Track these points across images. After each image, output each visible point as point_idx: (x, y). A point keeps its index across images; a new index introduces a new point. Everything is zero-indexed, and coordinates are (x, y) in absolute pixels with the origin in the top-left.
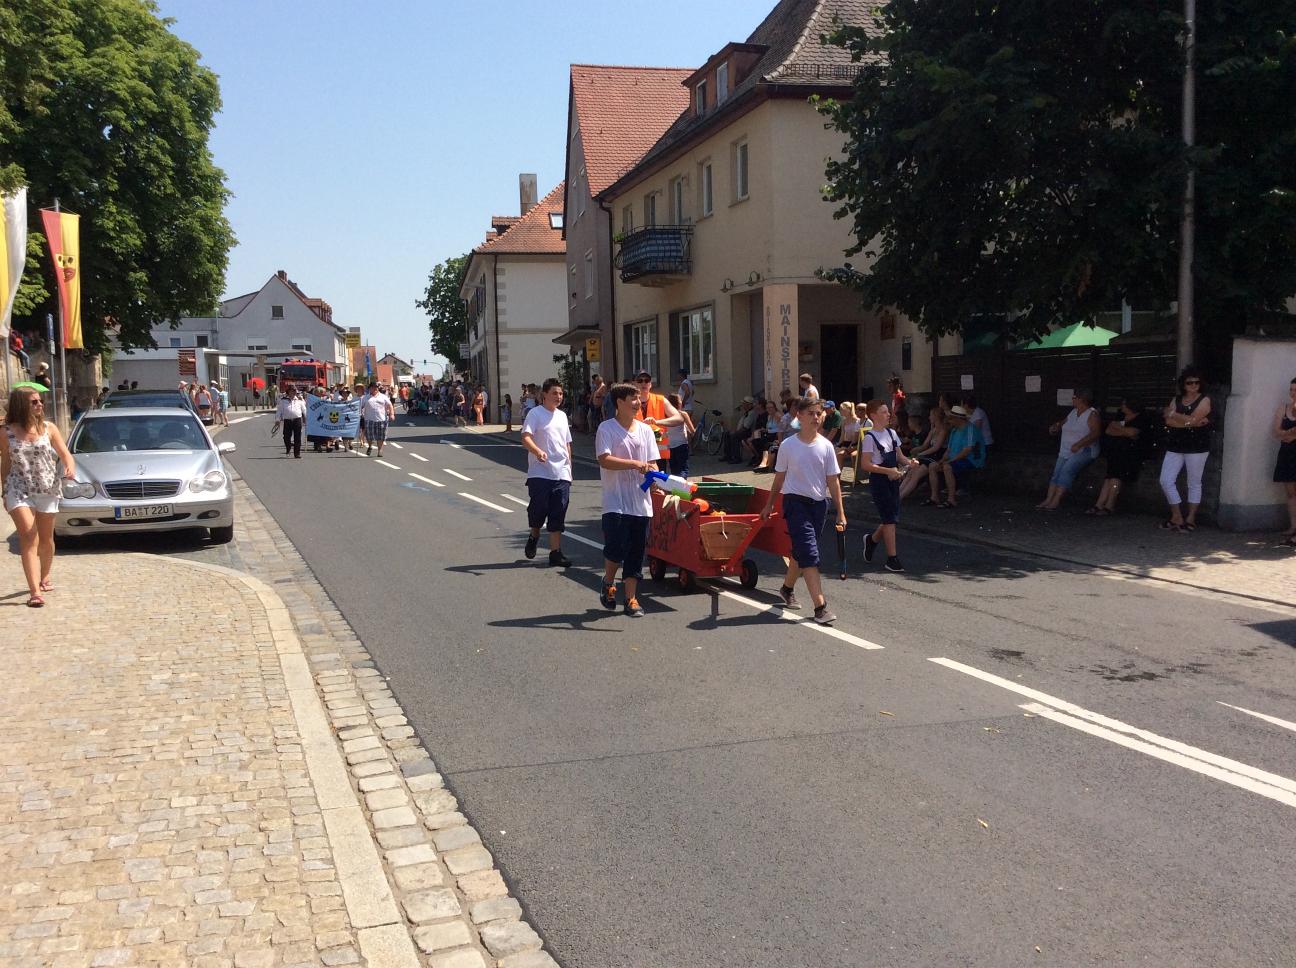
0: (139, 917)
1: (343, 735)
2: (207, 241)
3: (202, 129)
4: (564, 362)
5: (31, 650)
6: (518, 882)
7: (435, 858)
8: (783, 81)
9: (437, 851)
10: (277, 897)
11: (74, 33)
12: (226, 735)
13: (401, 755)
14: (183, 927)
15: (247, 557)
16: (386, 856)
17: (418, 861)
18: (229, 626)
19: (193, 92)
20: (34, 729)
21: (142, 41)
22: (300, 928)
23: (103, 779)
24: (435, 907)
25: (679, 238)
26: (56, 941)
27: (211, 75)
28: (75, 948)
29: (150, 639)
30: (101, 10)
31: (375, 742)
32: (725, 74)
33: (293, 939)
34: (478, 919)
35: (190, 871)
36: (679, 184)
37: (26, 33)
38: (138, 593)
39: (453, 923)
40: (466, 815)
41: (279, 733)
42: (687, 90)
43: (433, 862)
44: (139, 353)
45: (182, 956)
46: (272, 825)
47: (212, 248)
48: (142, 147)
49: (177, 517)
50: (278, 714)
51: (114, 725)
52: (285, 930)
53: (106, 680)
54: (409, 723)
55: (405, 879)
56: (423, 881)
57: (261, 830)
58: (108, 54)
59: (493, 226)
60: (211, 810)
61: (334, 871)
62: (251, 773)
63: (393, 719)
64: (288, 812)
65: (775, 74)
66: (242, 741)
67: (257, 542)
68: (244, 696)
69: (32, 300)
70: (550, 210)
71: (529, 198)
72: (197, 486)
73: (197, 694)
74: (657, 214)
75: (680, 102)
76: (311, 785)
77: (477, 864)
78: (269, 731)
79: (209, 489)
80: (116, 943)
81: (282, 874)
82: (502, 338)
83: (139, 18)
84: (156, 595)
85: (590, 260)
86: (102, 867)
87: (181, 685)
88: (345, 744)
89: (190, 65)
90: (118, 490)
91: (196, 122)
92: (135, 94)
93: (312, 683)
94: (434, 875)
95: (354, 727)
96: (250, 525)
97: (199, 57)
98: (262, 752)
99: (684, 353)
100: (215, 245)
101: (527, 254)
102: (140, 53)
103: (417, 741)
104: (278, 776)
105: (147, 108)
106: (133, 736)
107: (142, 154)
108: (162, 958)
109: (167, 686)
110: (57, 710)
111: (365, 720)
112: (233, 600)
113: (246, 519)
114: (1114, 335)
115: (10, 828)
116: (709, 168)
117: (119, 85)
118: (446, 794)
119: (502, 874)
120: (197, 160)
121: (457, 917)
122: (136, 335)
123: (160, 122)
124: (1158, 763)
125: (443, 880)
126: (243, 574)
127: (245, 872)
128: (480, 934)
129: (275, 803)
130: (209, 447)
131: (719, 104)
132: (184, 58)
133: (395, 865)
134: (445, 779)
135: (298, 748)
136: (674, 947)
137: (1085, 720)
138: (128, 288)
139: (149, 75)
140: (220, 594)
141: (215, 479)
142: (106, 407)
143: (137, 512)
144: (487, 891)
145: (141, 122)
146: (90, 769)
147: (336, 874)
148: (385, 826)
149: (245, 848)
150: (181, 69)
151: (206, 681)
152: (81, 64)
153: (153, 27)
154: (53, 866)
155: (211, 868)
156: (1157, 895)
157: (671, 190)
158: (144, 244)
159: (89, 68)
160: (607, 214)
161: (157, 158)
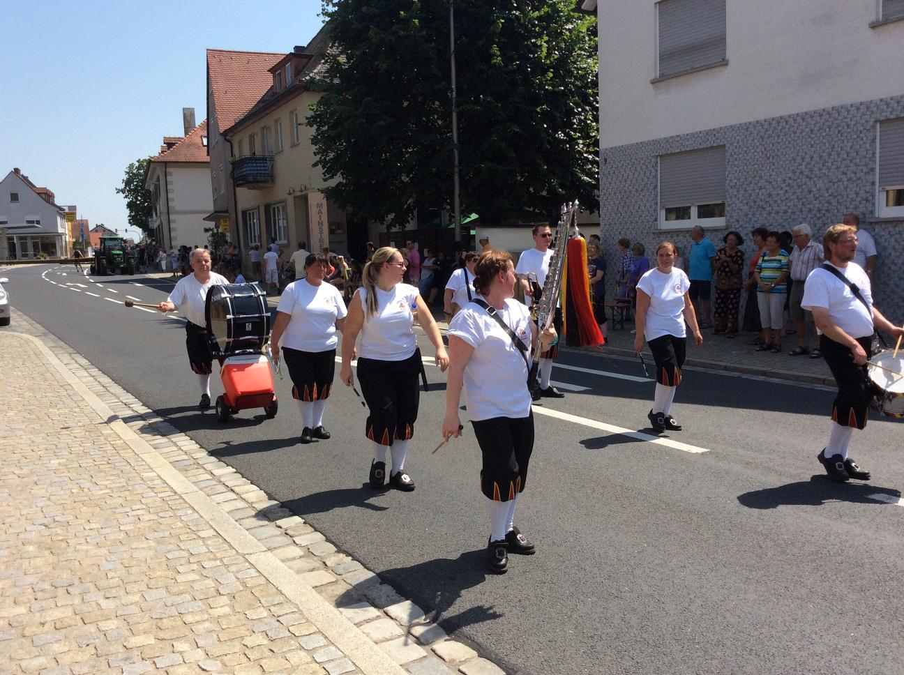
1: (67, 365)
4: (211, 232)
9: (94, 378)
13: (86, 367)
15: (20, 329)
24: (92, 383)
25: (266, 163)
31: (78, 365)
32: (289, 70)
36: (266, 130)
39: (97, 385)
40: (104, 373)
41: (44, 363)
42: (271, 76)
50: (43, 360)
54: (89, 362)
59: (165, 143)
67: (21, 325)
70: (202, 134)
71: (189, 123)
74: (256, 147)
75: (268, 82)
77: (104, 379)
82: (172, 217)
85: (221, 171)
99: (274, 228)
101: (187, 162)
116: (280, 123)
126: (20, 334)
129: (45, 372)
131: (287, 86)
140: (11, 339)
157: (262, 134)
160: (229, 144)
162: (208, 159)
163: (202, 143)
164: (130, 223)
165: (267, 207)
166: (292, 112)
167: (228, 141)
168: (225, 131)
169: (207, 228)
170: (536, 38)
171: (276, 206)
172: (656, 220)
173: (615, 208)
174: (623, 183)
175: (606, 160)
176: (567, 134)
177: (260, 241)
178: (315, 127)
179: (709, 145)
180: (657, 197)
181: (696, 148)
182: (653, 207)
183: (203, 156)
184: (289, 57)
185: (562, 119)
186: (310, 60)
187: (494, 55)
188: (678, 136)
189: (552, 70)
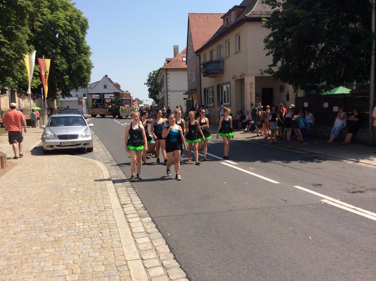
0: (67, 257)
1: (124, 206)
2: (85, 66)
3: (84, 34)
4: (186, 100)
5: (38, 182)
6: (173, 248)
7: (149, 241)
8: (251, 16)
9: (150, 239)
10: (105, 252)
11: (48, 8)
12: (91, 206)
13: (140, 212)
14: (79, 259)
15: (97, 156)
16: (136, 240)
17: (145, 242)
18: (92, 175)
19: (81, 24)
20: (38, 204)
21: (67, 10)
22: (112, 260)
23: (57, 218)
24: (149, 255)
25: (220, 63)
26: (44, 262)
27: (86, 19)
28: (50, 265)
29: (70, 179)
30: (55, 1)
31: (132, 208)
32: (234, 15)
33: (109, 263)
34: (161, 259)
35: (81, 244)
36: (220, 47)
37: (35, 8)
38: (67, 166)
39: (154, 260)
40: (158, 229)
41: (106, 205)
42: (222, 20)
43: (149, 242)
44: (67, 99)
45: (79, 267)
46: (104, 231)
47: (87, 69)
48: (67, 40)
49: (77, 145)
50: (106, 200)
51: (60, 203)
52: (107, 261)
53: (58, 190)
54: (142, 203)
55: (141, 247)
56: (146, 248)
57: (101, 233)
58: (57, 14)
59: (166, 61)
60: (87, 227)
61: (121, 244)
62: (98, 217)
63: (138, 202)
64: (108, 228)
65: (248, 14)
66: (96, 208)
67: (99, 152)
68: (96, 195)
69: (37, 84)
70: (183, 56)
71: (176, 53)
72: (83, 136)
73: (83, 194)
74: (213, 56)
75: (220, 23)
76: (115, 220)
77: (161, 243)
78: (103, 205)
79: (87, 137)
80: (61, 263)
81: (107, 245)
82: (168, 93)
83: (66, 3)
84: (72, 167)
85: (194, 70)
86: (57, 242)
87: (79, 192)
88: (124, 209)
89: (80, 16)
90: (61, 137)
91: (82, 32)
92: (65, 25)
93: (115, 192)
94: (149, 246)
95: (127, 204)
96: (98, 147)
97: (82, 14)
98: (101, 211)
99: (221, 97)
100: (88, 68)
101: (176, 69)
102: (66, 13)
103: (144, 208)
104: (105, 217)
105: (68, 29)
106: (65, 206)
107: (67, 42)
108: (73, 268)
109: (75, 192)
110: (44, 199)
111: (130, 202)
112: (93, 168)
113: (96, 145)
114: (350, 90)
115: (32, 231)
116: (229, 42)
117: (60, 22)
118: (153, 223)
119: (168, 246)
120: (82, 43)
121: (156, 258)
122: (66, 94)
123: (72, 33)
124: (362, 217)
125: (152, 247)
126: (96, 161)
127: (96, 244)
128: (162, 263)
129: (105, 225)
130: (86, 125)
131: (232, 24)
132: (79, 14)
133: (138, 243)
134: (152, 219)
135: (111, 210)
136: (217, 268)
137: (340, 204)
138: (63, 80)
139: (69, 19)
140: (89, 166)
141: (88, 134)
142: (58, 114)
143: (66, 143)
144: (164, 251)
145: (67, 33)
146: (53, 215)
147: (122, 245)
148: (135, 232)
149: (96, 237)
150: (78, 17)
151: (86, 191)
152: (50, 17)
153: (70, 5)
154: (43, 242)
155: (87, 243)
156: (361, 256)
157: (218, 49)
158: (68, 68)
159: (52, 18)
160: (199, 56)
161: (71, 43)
163: (183, 60)
165: (218, 86)
166: (236, 35)
168: (197, 51)
169: (185, 98)
177: (213, 103)
183: (183, 66)
186: (245, 8)
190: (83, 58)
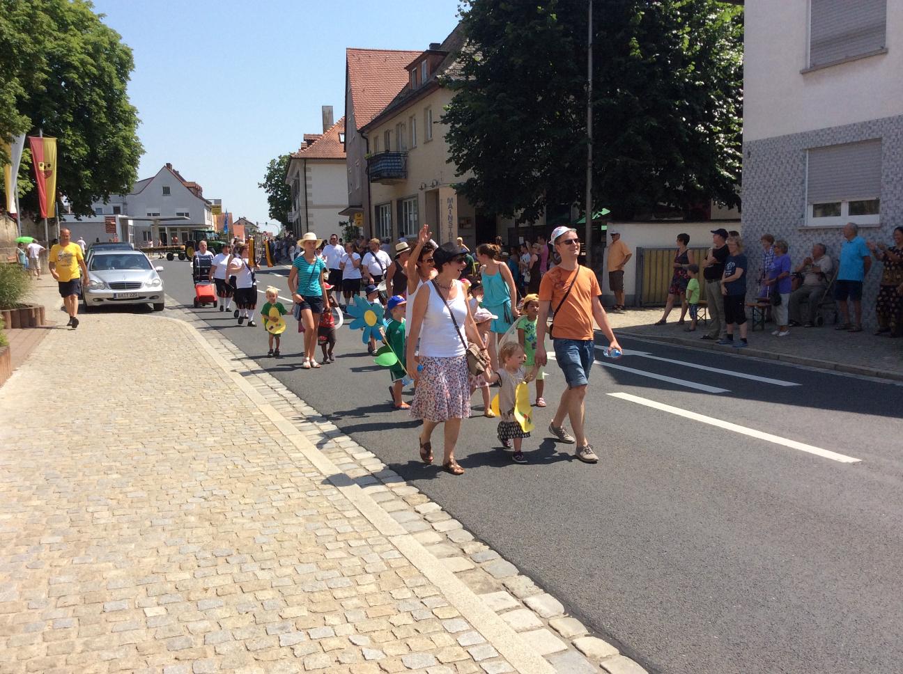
2: (127, 151)
3: (123, 82)
4: (345, 226)
19: (117, 59)
21: (86, 28)
25: (401, 159)
27: (128, 49)
30: (61, 11)
32: (425, 67)
36: (401, 127)
42: (407, 72)
44: (84, 218)
47: (130, 155)
48: (88, 95)
49: (140, 298)
58: (67, 39)
59: (305, 140)
65: (443, 74)
69: (24, 189)
71: (328, 122)
72: (148, 285)
74: (390, 143)
78: (194, 346)
79: (154, 286)
82: (310, 211)
83: (83, 14)
85: (357, 166)
89: (115, 44)
90: (115, 286)
91: (119, 78)
92: (83, 63)
97: (121, 38)
100: (132, 153)
101: (325, 158)
102: (85, 37)
105: (90, 71)
107: (87, 98)
112: (171, 324)
116: (415, 121)
117: (73, 58)
120: (120, 101)
122: (82, 208)
123: (101, 81)
130: (152, 268)
131: (422, 83)
132: (112, 39)
138: (78, 180)
139: (91, 50)
141: (157, 282)
143: (123, 295)
145: (87, 80)
150: (110, 46)
153: (92, 20)
157: (398, 132)
158: (88, 153)
159: (55, 48)
160: (365, 140)
161: (96, 101)
162: (344, 155)
163: (340, 140)
164: (270, 216)
165: (400, 202)
166: (426, 109)
167: (364, 137)
168: (362, 128)
169: (342, 221)
170: (678, 29)
171: (408, 201)
172: (802, 216)
173: (758, 203)
174: (768, 176)
175: (749, 153)
176: (706, 128)
177: (392, 235)
178: (450, 124)
179: (864, 139)
180: (804, 191)
181: (849, 141)
182: (800, 202)
183: (340, 152)
184: (425, 55)
185: (703, 112)
186: (446, 56)
187: (633, 47)
188: (829, 129)
189: (694, 63)
190: (122, 133)
